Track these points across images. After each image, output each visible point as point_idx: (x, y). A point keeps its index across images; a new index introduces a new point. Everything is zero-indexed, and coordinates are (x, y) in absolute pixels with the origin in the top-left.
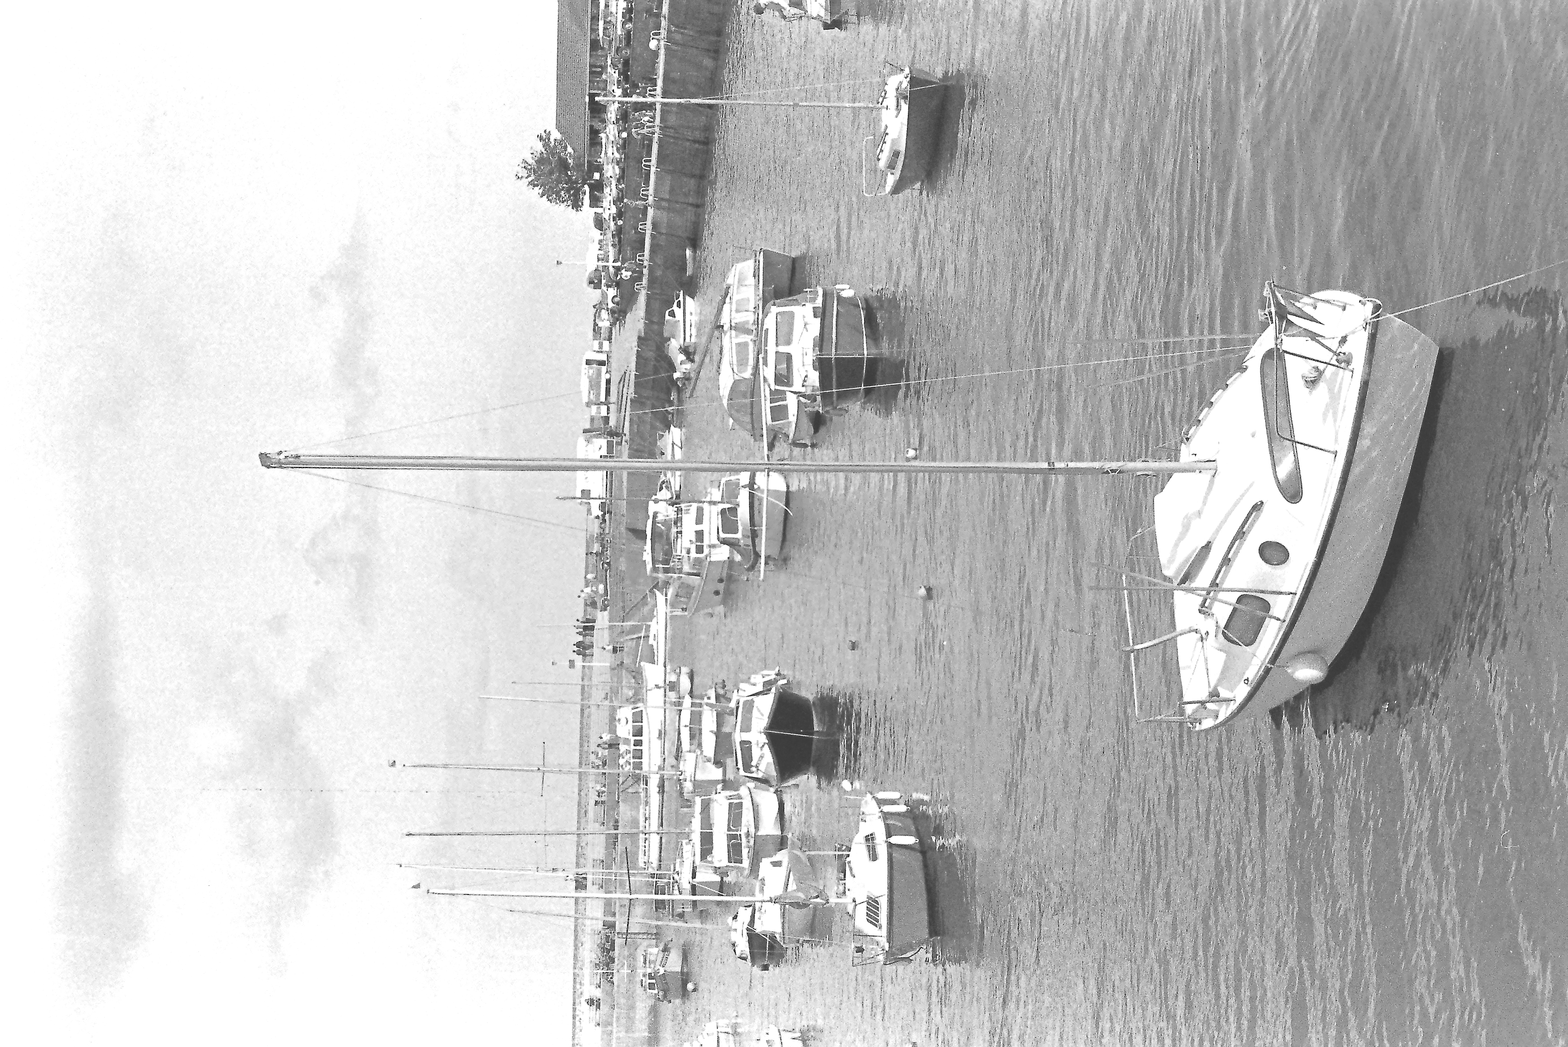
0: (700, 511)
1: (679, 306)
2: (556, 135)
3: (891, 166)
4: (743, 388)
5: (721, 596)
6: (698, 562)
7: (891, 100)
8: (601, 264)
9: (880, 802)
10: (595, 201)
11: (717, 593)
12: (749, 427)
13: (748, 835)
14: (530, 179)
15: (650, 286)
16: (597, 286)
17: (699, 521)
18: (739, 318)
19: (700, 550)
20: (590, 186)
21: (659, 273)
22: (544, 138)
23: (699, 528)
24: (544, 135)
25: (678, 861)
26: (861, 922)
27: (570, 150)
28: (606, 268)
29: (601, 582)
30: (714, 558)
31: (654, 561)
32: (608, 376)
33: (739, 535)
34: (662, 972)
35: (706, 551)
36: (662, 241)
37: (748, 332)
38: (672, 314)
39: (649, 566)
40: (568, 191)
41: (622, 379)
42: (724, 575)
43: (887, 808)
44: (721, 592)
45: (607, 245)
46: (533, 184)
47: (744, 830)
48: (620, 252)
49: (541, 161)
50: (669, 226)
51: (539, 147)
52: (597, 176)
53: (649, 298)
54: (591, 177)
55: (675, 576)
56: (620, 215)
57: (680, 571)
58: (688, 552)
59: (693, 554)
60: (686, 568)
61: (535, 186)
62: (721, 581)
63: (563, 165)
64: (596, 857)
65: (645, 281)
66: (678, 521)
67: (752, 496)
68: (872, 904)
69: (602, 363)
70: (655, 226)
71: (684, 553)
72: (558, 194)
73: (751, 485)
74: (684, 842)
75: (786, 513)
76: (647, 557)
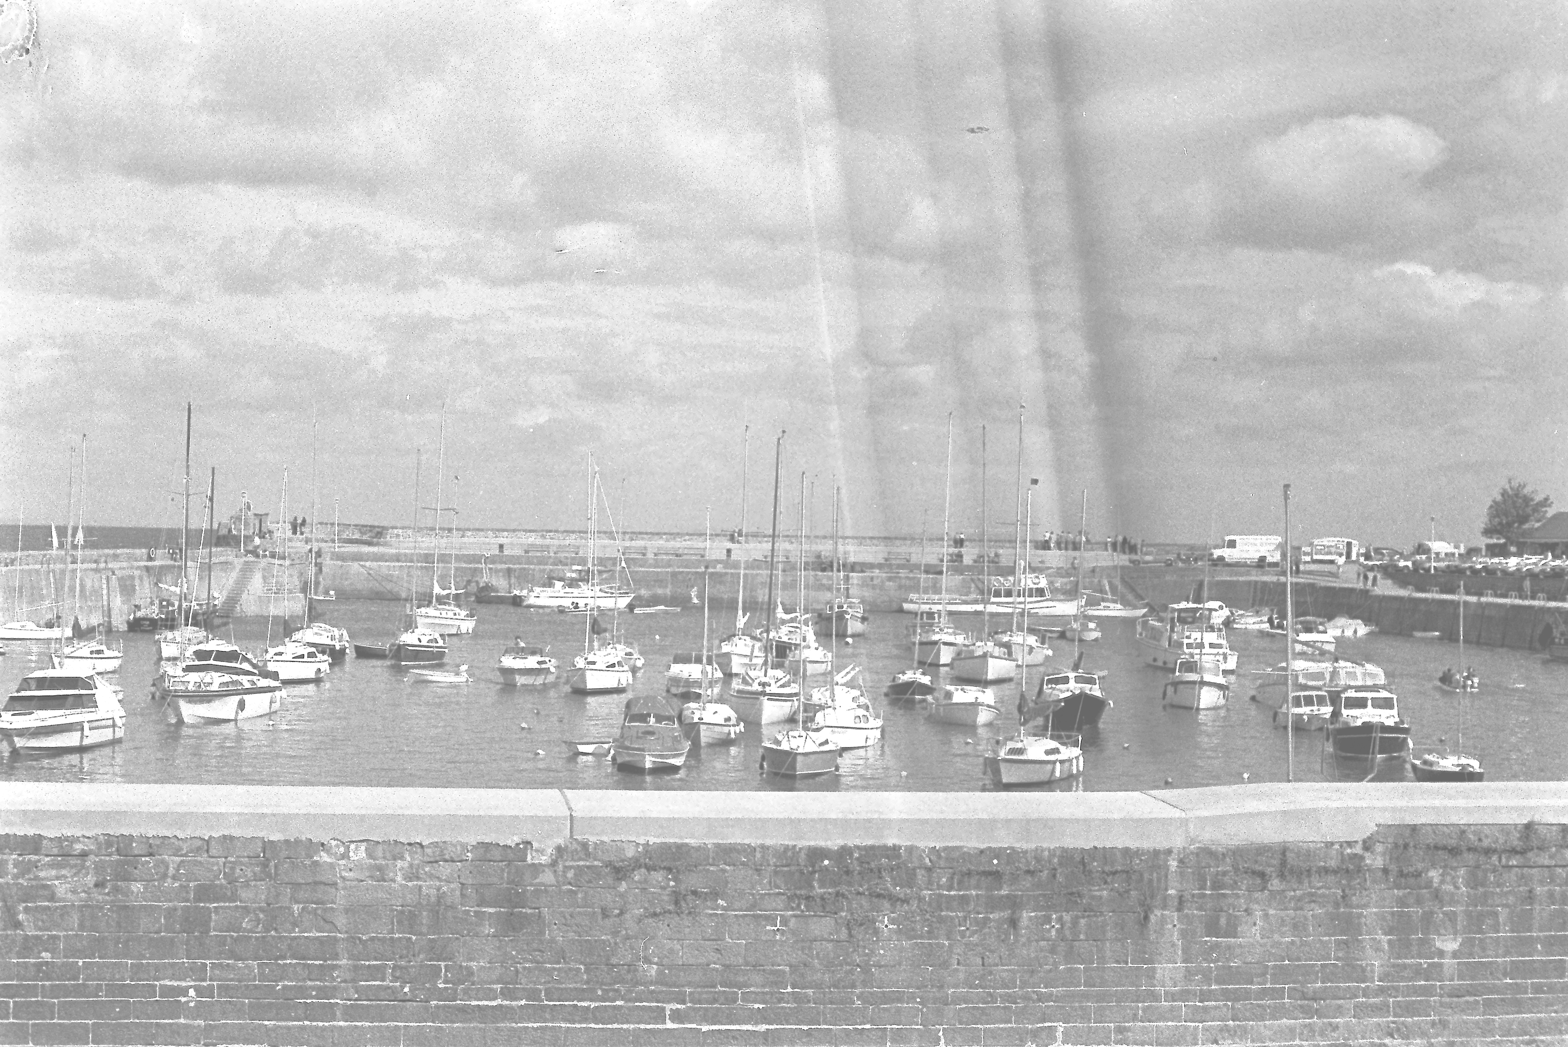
0: (1220, 646)
2: (1551, 512)
3: (1425, 762)
5: (1152, 663)
6: (1179, 645)
7: (1464, 761)
8: (1433, 556)
9: (1077, 758)
10: (1490, 549)
11: (1155, 660)
14: (1509, 490)
15: (1409, 600)
16: (1416, 552)
17: (1213, 646)
18: (1342, 673)
19: (1191, 646)
20: (1505, 545)
21: (1422, 607)
22: (1546, 502)
23: (1207, 646)
24: (1549, 502)
26: (1010, 745)
27: (1537, 525)
28: (1431, 560)
31: (1180, 611)
32: (1337, 562)
35: (1189, 651)
37: (1331, 680)
39: (1175, 606)
40: (1500, 524)
41: (1333, 575)
43: (1074, 761)
44: (1156, 664)
45: (1450, 561)
46: (1504, 493)
48: (1443, 571)
49: (1527, 500)
51: (1538, 498)
52: (1513, 549)
53: (1401, 599)
54: (1512, 544)
55: (1169, 628)
56: (1475, 572)
57: (1172, 631)
58: (1188, 638)
59: (1186, 641)
60: (1174, 636)
61: (1503, 495)
62: (1165, 663)
63: (1524, 519)
65: (1414, 595)
66: (1212, 629)
68: (1021, 751)
72: (1498, 516)
76: (1183, 605)
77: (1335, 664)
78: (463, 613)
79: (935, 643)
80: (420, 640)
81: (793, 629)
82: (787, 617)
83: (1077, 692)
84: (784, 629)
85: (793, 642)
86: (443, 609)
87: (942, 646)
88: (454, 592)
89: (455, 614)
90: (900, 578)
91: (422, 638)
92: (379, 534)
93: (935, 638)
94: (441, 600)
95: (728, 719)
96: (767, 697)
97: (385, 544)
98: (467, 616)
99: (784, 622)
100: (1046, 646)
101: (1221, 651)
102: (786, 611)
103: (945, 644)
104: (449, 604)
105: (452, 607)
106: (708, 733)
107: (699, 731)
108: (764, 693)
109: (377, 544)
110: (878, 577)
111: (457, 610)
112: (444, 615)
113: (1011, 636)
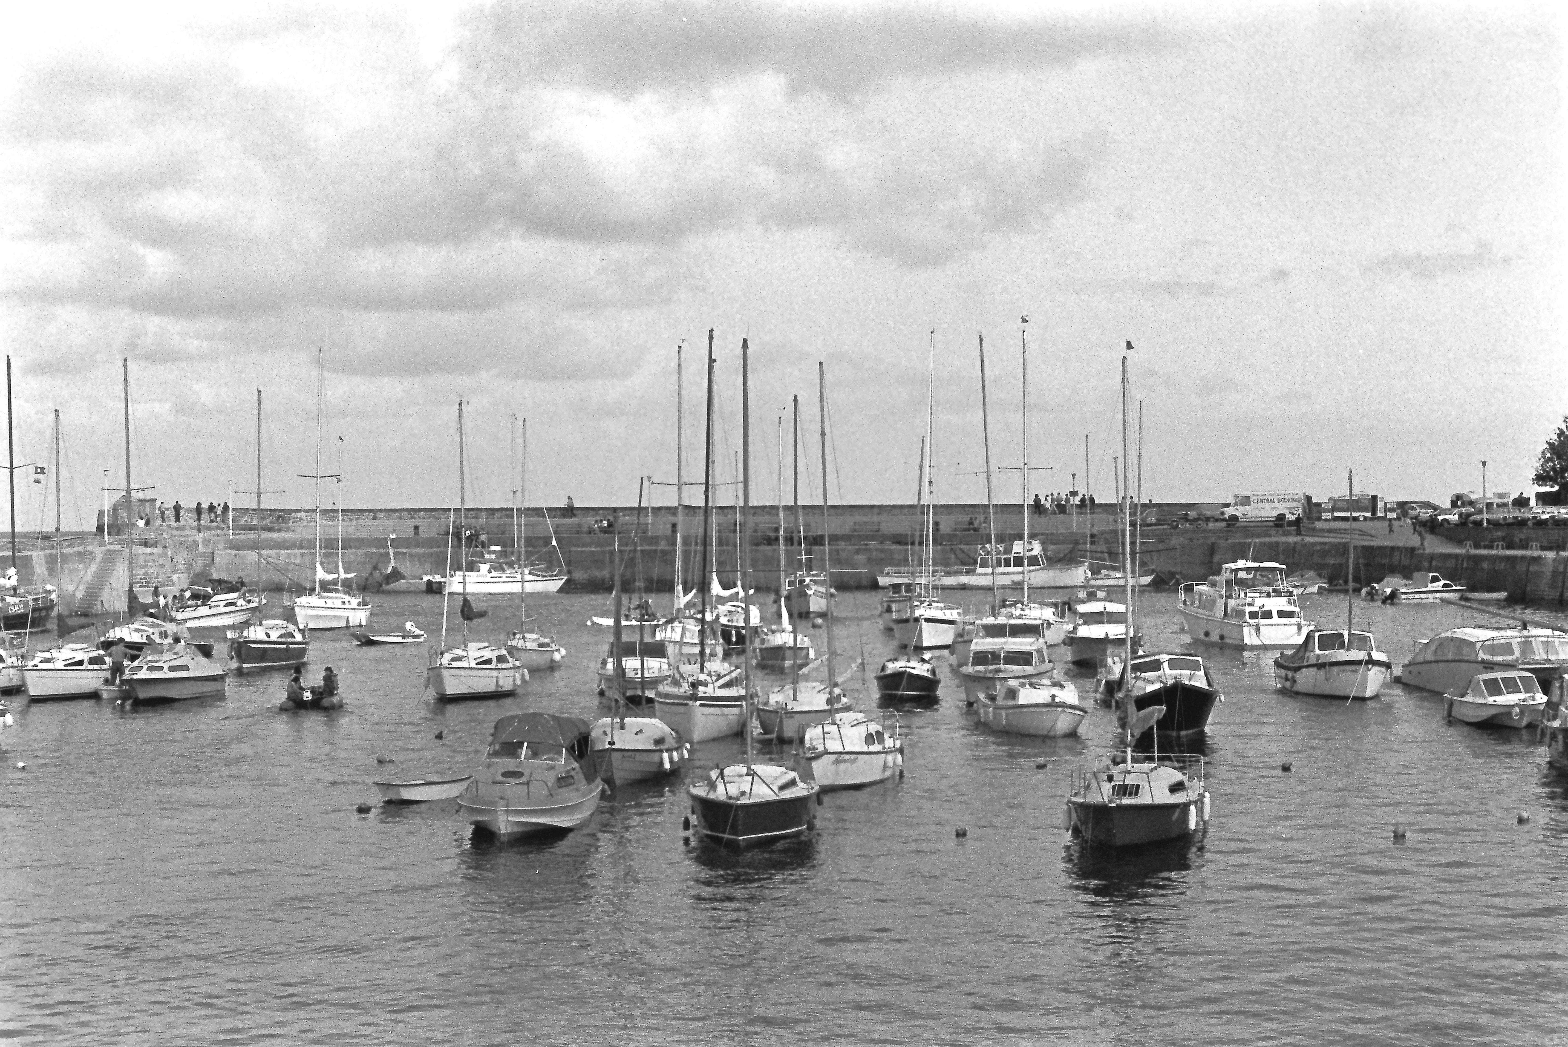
0: (1294, 614)
1: (1445, 585)
4: (1465, 650)
5: (1202, 637)
6: (1240, 614)
8: (1482, 506)
10: (1544, 499)
11: (1207, 634)
12: (1421, 659)
13: (999, 671)
15: (1469, 557)
16: (1454, 504)
17: (1282, 614)
18: (1536, 645)
19: (1253, 615)
20: (1559, 492)
21: (1485, 565)
23: (1275, 614)
25: (942, 605)
28: (1481, 511)
29: (1158, 520)
30: (1246, 630)
31: (1236, 571)
32: (1361, 519)
33: (1317, 651)
34: (810, 592)
35: (1252, 621)
36: (1521, 568)
37: (1523, 653)
38: (1435, 580)
39: (1233, 566)
40: (1553, 470)
41: (1363, 533)
42: (1227, 641)
44: (1209, 639)
45: (1504, 512)
47: (1002, 666)
48: (1500, 525)
50: (1537, 574)
53: (1456, 557)
55: (1224, 592)
56: (1540, 524)
57: (1229, 597)
58: (1250, 604)
59: (1248, 609)
60: (1232, 603)
62: (1222, 637)
64: (883, 525)
65: (1474, 552)
67: (1359, 663)
69: (1374, 512)
70: (1538, 559)
71: (1249, 600)
72: (1550, 459)
73: (1371, 662)
74: (960, 611)
75: (1347, 698)
76: (1242, 564)
77: (1525, 633)
78: (354, 602)
79: (917, 620)
80: (268, 635)
81: (733, 609)
82: (726, 593)
83: (1170, 682)
84: (722, 609)
85: (735, 624)
86: (328, 598)
87: (925, 625)
88: (343, 575)
89: (344, 603)
90: (870, 550)
91: (271, 633)
92: (285, 521)
93: (917, 613)
94: (326, 587)
95: (659, 741)
96: (698, 703)
97: (288, 530)
98: (359, 604)
99: (722, 600)
100: (1066, 620)
101: (1294, 620)
102: (725, 587)
103: (928, 620)
104: (337, 591)
105: (342, 595)
106: (627, 765)
107: (610, 763)
108: (694, 697)
109: (279, 530)
110: (844, 550)
111: (347, 598)
112: (330, 604)
113: (1022, 610)
